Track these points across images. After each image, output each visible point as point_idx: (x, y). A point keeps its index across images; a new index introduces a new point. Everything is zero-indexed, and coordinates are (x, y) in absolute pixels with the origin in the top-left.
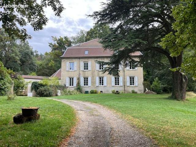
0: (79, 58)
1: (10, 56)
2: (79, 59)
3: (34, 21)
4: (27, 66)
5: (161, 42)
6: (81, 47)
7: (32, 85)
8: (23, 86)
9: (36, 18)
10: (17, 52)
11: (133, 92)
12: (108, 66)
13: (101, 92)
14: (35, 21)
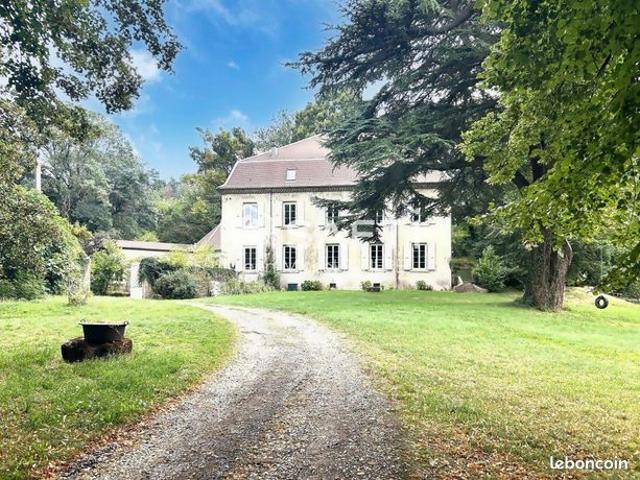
0: (271, 191)
1: (82, 185)
2: (272, 193)
3: (104, 85)
4: (130, 215)
5: (462, 141)
6: (276, 157)
7: (141, 266)
8: (122, 271)
9: (110, 75)
10: (101, 173)
11: (422, 287)
12: (350, 214)
13: (333, 285)
14: (108, 85)
